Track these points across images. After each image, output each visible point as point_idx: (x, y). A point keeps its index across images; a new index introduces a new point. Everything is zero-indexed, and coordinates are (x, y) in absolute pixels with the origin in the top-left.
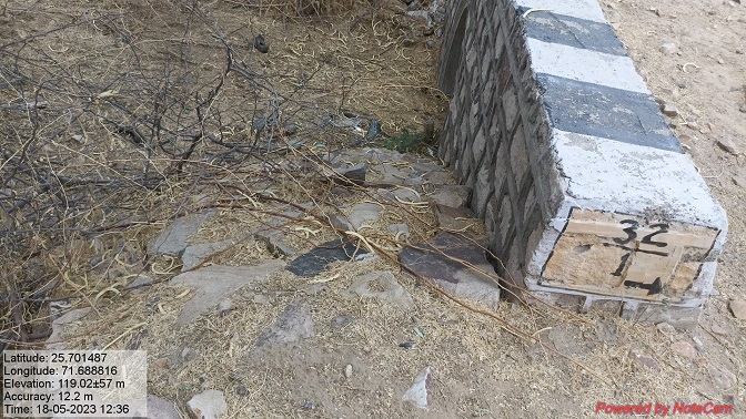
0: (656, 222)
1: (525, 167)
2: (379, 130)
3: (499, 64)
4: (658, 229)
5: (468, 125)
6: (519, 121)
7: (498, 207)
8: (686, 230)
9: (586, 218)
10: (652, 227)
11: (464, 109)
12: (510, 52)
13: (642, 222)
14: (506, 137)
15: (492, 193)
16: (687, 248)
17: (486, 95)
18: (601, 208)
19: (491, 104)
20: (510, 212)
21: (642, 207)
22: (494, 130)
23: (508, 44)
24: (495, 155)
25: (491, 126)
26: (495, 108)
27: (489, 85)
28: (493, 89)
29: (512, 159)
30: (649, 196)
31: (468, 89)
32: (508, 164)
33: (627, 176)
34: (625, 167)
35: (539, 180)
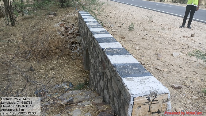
0: (154, 95)
1: (118, 89)
2: (72, 85)
3: (101, 62)
4: (155, 97)
5: (97, 79)
6: (112, 76)
7: (113, 100)
8: (161, 96)
9: (138, 99)
10: (153, 97)
11: (95, 74)
12: (104, 59)
13: (150, 96)
14: (109, 81)
15: (110, 96)
16: (162, 100)
17: (100, 70)
18: (140, 96)
19: (102, 72)
20: (117, 101)
21: (149, 93)
22: (105, 79)
23: (102, 57)
24: (108, 86)
25: (104, 78)
26: (104, 74)
27: (100, 68)
28: (102, 69)
29: (113, 87)
30: (150, 89)
31: (94, 69)
32: (112, 88)
33: (143, 86)
34: (142, 83)
35: (123, 92)
